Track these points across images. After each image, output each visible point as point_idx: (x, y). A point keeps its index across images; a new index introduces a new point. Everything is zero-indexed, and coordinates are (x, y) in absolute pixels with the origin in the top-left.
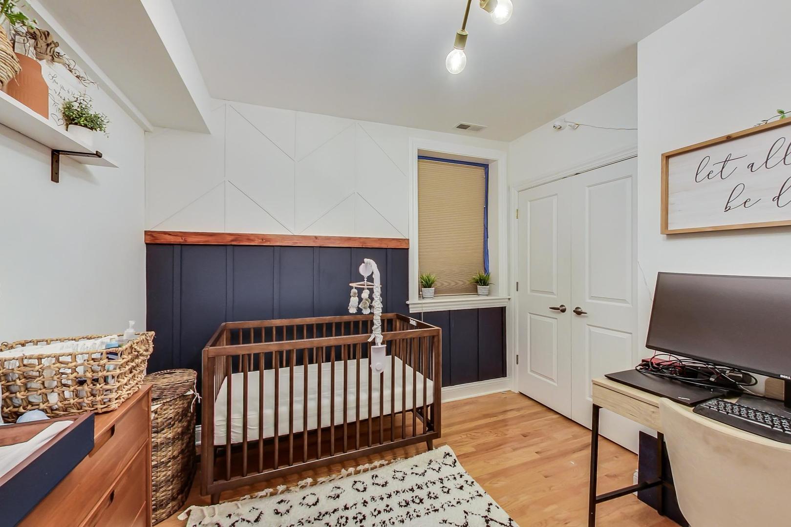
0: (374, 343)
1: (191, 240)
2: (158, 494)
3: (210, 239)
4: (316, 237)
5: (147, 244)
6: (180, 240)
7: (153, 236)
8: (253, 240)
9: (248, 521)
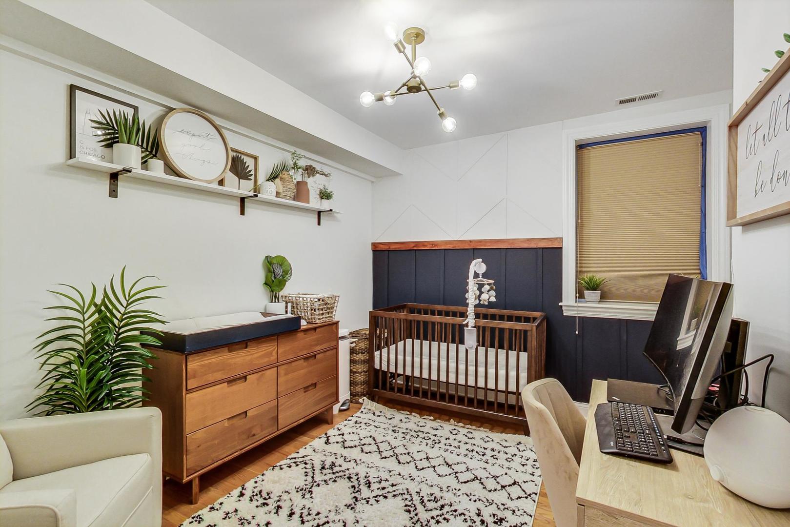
0: (467, 325)
1: (393, 247)
2: (357, 388)
3: (402, 246)
4: (471, 241)
5: (373, 251)
6: (386, 247)
7: (375, 246)
8: (426, 246)
9: (386, 418)
